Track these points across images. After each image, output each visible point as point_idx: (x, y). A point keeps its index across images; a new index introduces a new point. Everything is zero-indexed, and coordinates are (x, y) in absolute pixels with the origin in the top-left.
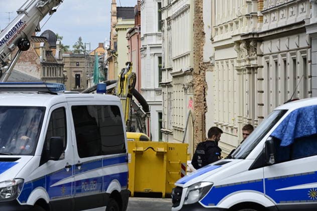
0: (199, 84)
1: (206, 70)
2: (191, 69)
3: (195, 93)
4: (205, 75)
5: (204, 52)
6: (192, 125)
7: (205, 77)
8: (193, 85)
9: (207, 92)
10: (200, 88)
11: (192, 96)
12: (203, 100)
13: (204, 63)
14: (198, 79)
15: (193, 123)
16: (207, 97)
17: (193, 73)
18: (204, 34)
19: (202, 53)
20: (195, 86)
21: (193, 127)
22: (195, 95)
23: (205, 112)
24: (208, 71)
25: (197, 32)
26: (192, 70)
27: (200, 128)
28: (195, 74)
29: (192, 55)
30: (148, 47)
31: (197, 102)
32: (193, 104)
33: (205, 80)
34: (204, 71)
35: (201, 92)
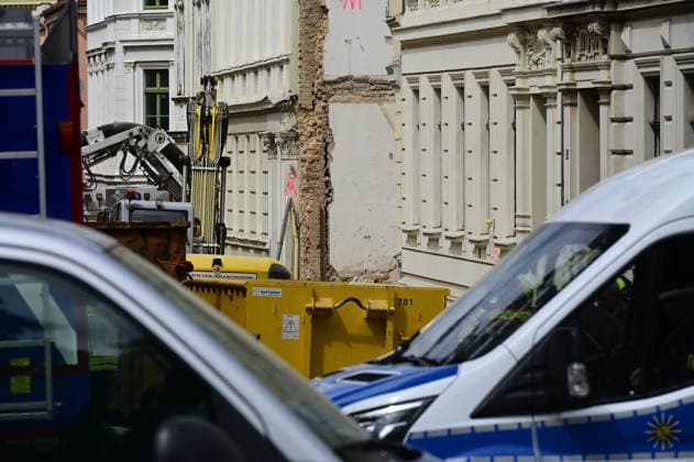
0: (311, 135)
1: (331, 99)
2: (292, 97)
3: (304, 156)
4: (327, 112)
5: (325, 55)
6: (295, 234)
7: (327, 118)
8: (297, 137)
9: (334, 153)
10: (314, 142)
11: (295, 164)
12: (322, 174)
13: (325, 83)
14: (311, 123)
15: (298, 228)
16: (332, 166)
17: (296, 107)
18: (325, 10)
19: (322, 57)
20: (302, 138)
21: (296, 240)
22: (303, 161)
23: (328, 203)
24: (335, 101)
25: (308, 7)
26: (294, 99)
27: (316, 243)
28: (301, 109)
29: (295, 62)
30: (119, 48)
31: (308, 178)
32: (297, 182)
33: (327, 125)
34: (326, 102)
35: (317, 153)
